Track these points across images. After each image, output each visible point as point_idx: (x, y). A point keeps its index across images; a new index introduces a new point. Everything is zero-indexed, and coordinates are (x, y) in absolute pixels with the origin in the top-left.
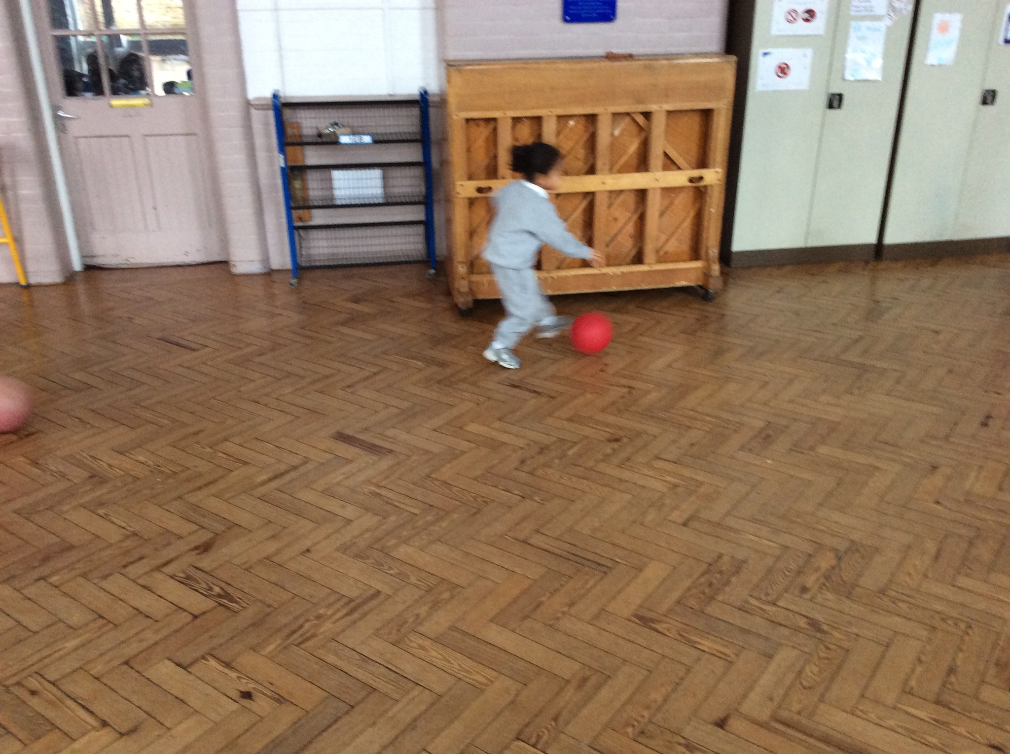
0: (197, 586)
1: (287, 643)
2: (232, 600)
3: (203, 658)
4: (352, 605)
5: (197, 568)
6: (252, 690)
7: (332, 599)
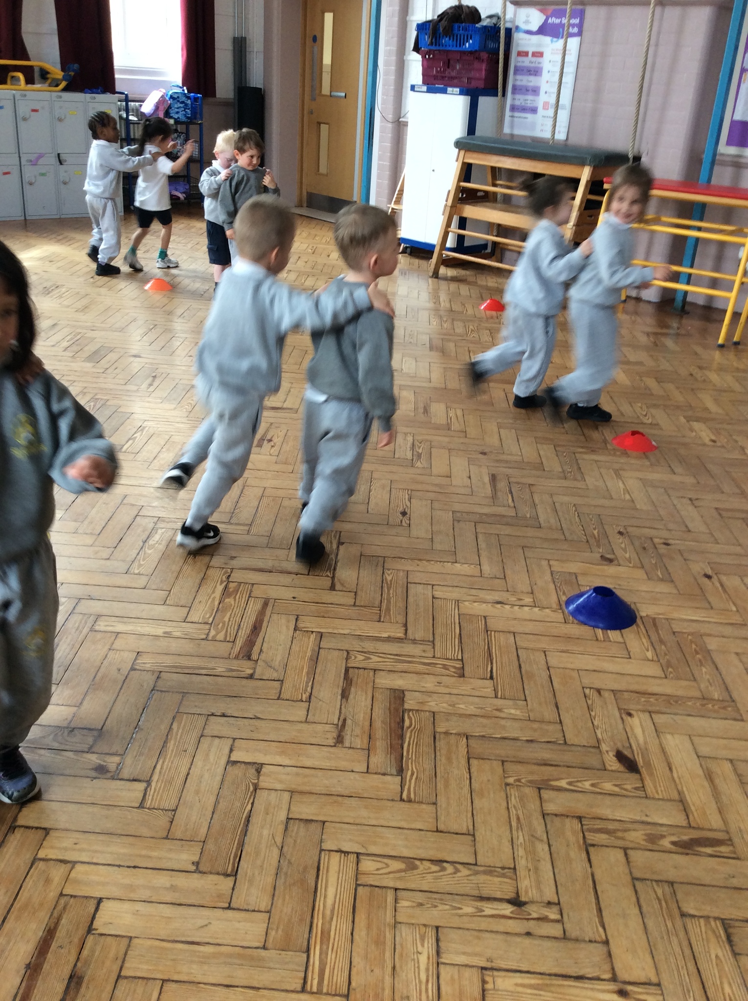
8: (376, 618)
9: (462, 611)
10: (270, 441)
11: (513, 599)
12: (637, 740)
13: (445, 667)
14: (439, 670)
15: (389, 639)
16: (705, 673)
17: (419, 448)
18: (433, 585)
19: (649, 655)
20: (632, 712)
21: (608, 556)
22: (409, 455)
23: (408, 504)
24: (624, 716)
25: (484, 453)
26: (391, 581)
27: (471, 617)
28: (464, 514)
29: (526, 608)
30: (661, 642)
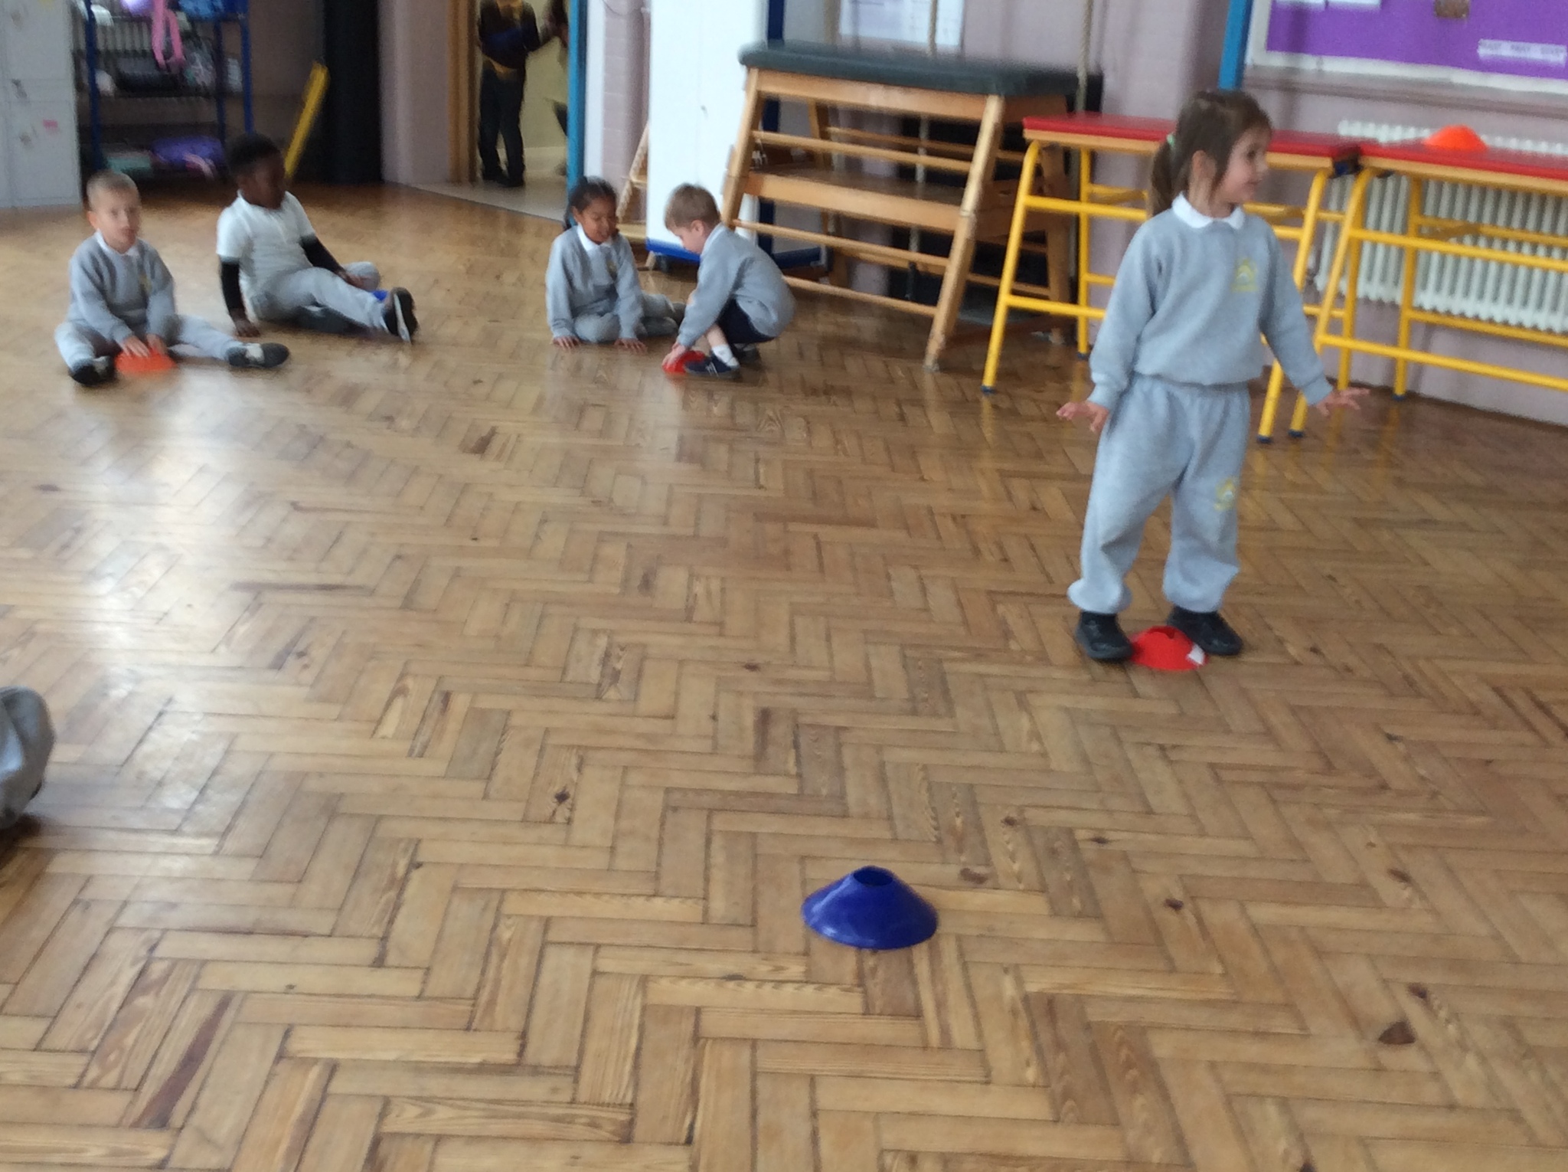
8: (464, 1022)
9: (653, 999)
10: (301, 654)
11: (764, 969)
13: (593, 1124)
14: (578, 1130)
15: (483, 1069)
16: (1139, 1108)
17: (620, 658)
18: (598, 947)
19: (1031, 1074)
21: (980, 870)
22: (594, 675)
23: (575, 776)
25: (752, 667)
26: (510, 940)
27: (668, 1013)
28: (689, 794)
29: (789, 989)
30: (1059, 1046)
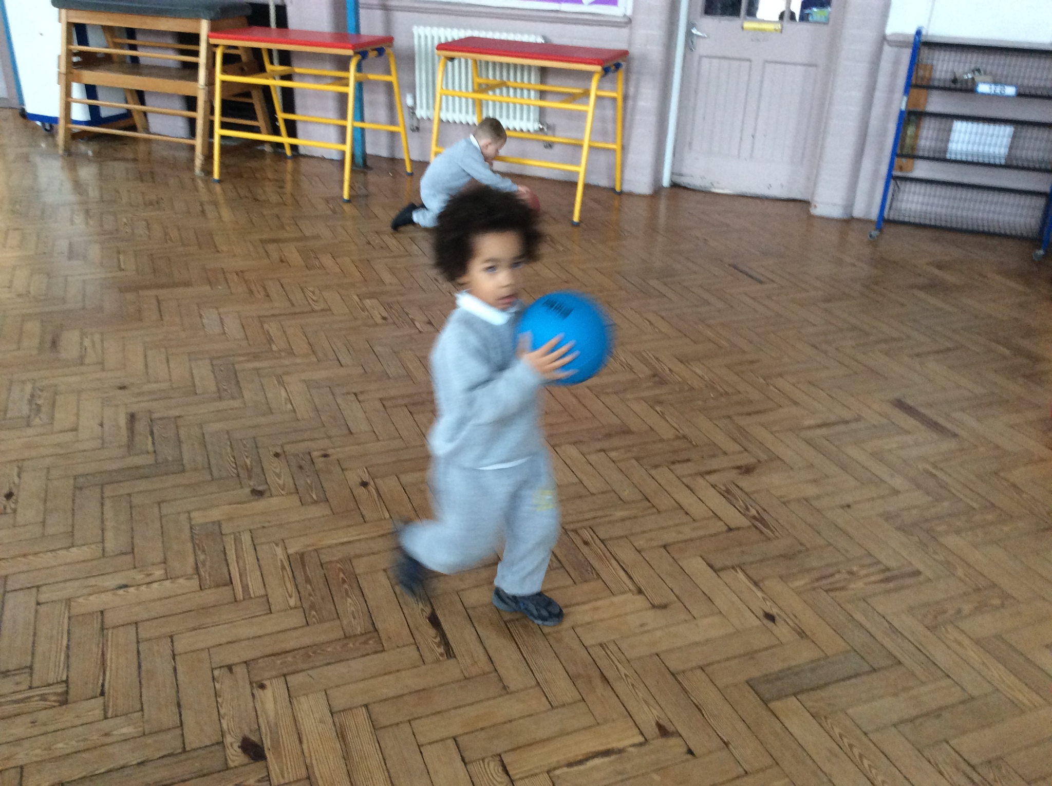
0: (734, 501)
1: (816, 584)
2: (766, 525)
3: (733, 568)
4: (888, 574)
5: (738, 486)
6: (775, 614)
7: (868, 561)
9: (74, 611)
11: (139, 577)
12: (267, 717)
13: (43, 698)
14: (34, 704)
17: (40, 397)
18: (38, 587)
19: (292, 602)
20: (265, 682)
21: (260, 488)
22: (25, 410)
23: (16, 480)
24: (255, 691)
25: (123, 388)
27: (85, 617)
28: (89, 477)
